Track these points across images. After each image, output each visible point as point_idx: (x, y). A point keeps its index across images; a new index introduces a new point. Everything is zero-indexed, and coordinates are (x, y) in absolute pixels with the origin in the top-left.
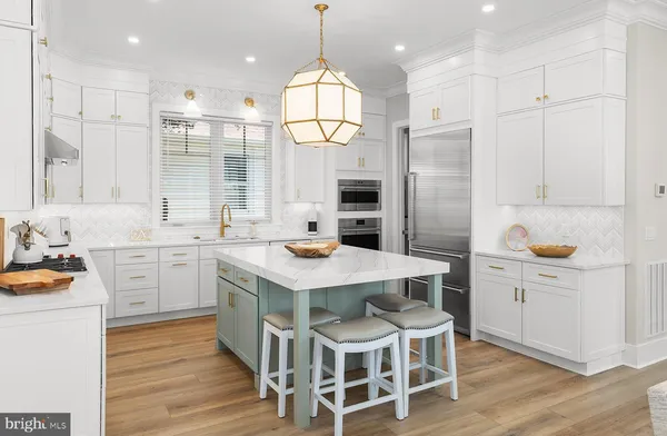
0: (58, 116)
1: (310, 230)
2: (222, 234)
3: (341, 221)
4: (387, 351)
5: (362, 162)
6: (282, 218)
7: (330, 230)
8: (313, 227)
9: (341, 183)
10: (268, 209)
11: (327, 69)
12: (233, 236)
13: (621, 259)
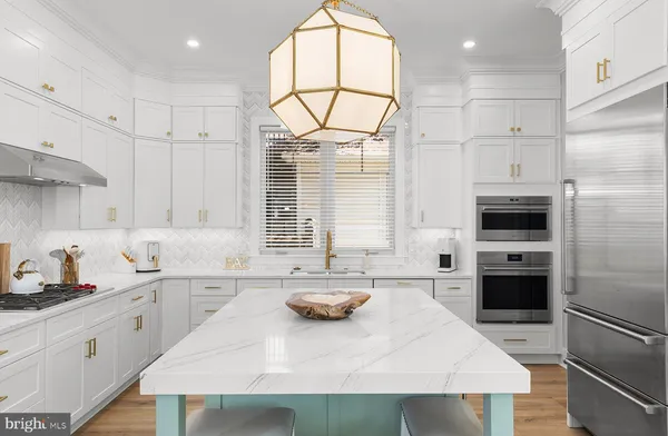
0: (142, 138)
1: (441, 266)
2: (328, 265)
3: (481, 255)
5: (516, 170)
6: (407, 248)
8: (445, 261)
9: (480, 201)
10: (392, 236)
12: (341, 269)
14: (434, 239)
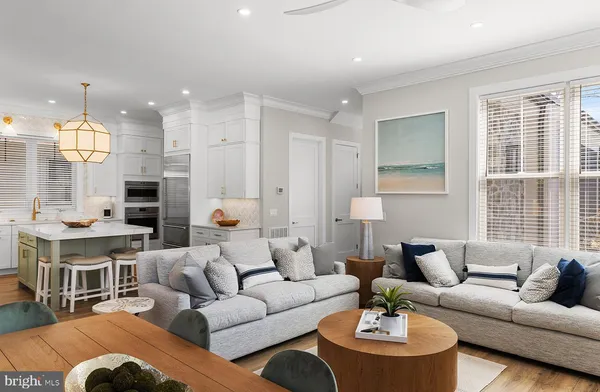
1: (105, 216)
2: (34, 218)
3: (126, 209)
4: (106, 269)
5: (144, 169)
7: (121, 214)
8: (107, 213)
9: (127, 183)
11: (85, 121)
12: (43, 219)
13: (258, 226)
14: (102, 201)
